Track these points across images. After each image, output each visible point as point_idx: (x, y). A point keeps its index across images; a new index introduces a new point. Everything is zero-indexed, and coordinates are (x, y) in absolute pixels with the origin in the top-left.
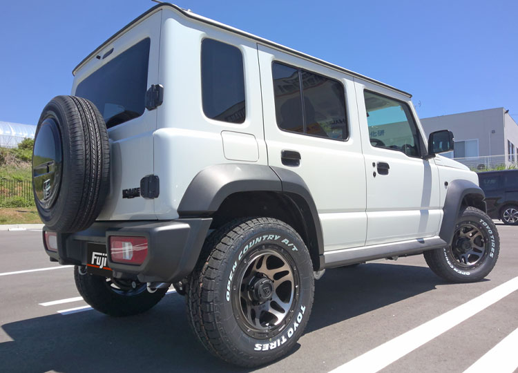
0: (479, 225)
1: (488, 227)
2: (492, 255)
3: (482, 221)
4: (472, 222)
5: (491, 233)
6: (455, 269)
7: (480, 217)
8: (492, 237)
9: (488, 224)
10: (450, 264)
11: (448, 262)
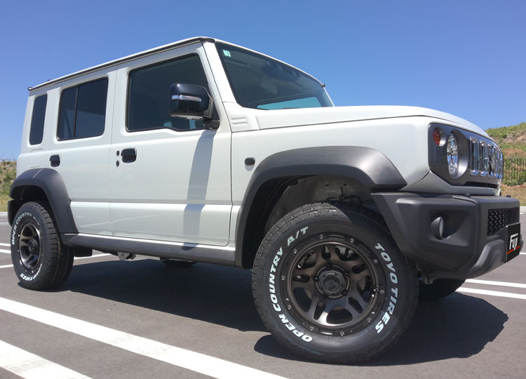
0: (374, 255)
1: (390, 266)
2: (379, 327)
3: (379, 246)
4: (357, 241)
5: (396, 281)
6: (282, 316)
8: (395, 291)
9: (393, 261)
10: (275, 301)
11: (272, 296)
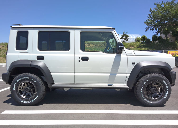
0: (162, 83)
1: (166, 85)
2: (165, 97)
3: (164, 81)
4: (159, 81)
5: (167, 88)
6: (145, 99)
7: (163, 79)
8: (168, 90)
9: (167, 84)
10: (143, 96)
11: (142, 95)
